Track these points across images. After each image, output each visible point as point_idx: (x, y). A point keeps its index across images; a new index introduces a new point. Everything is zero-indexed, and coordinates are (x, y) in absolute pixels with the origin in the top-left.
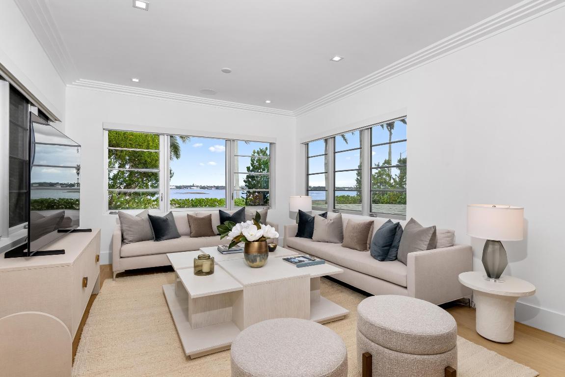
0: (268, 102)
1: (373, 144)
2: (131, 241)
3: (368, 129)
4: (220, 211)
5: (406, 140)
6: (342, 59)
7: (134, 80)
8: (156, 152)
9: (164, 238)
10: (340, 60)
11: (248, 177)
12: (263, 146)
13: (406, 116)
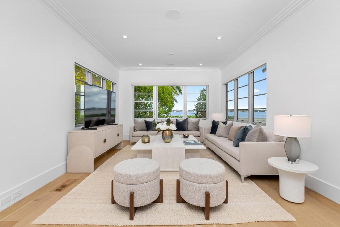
0: (201, 65)
1: (255, 81)
2: (137, 131)
3: (251, 73)
4: (177, 120)
5: (266, 79)
6: (222, 38)
7: (140, 64)
8: (151, 94)
9: (150, 130)
10: (221, 39)
11: (197, 104)
12: (205, 87)
13: (266, 63)
